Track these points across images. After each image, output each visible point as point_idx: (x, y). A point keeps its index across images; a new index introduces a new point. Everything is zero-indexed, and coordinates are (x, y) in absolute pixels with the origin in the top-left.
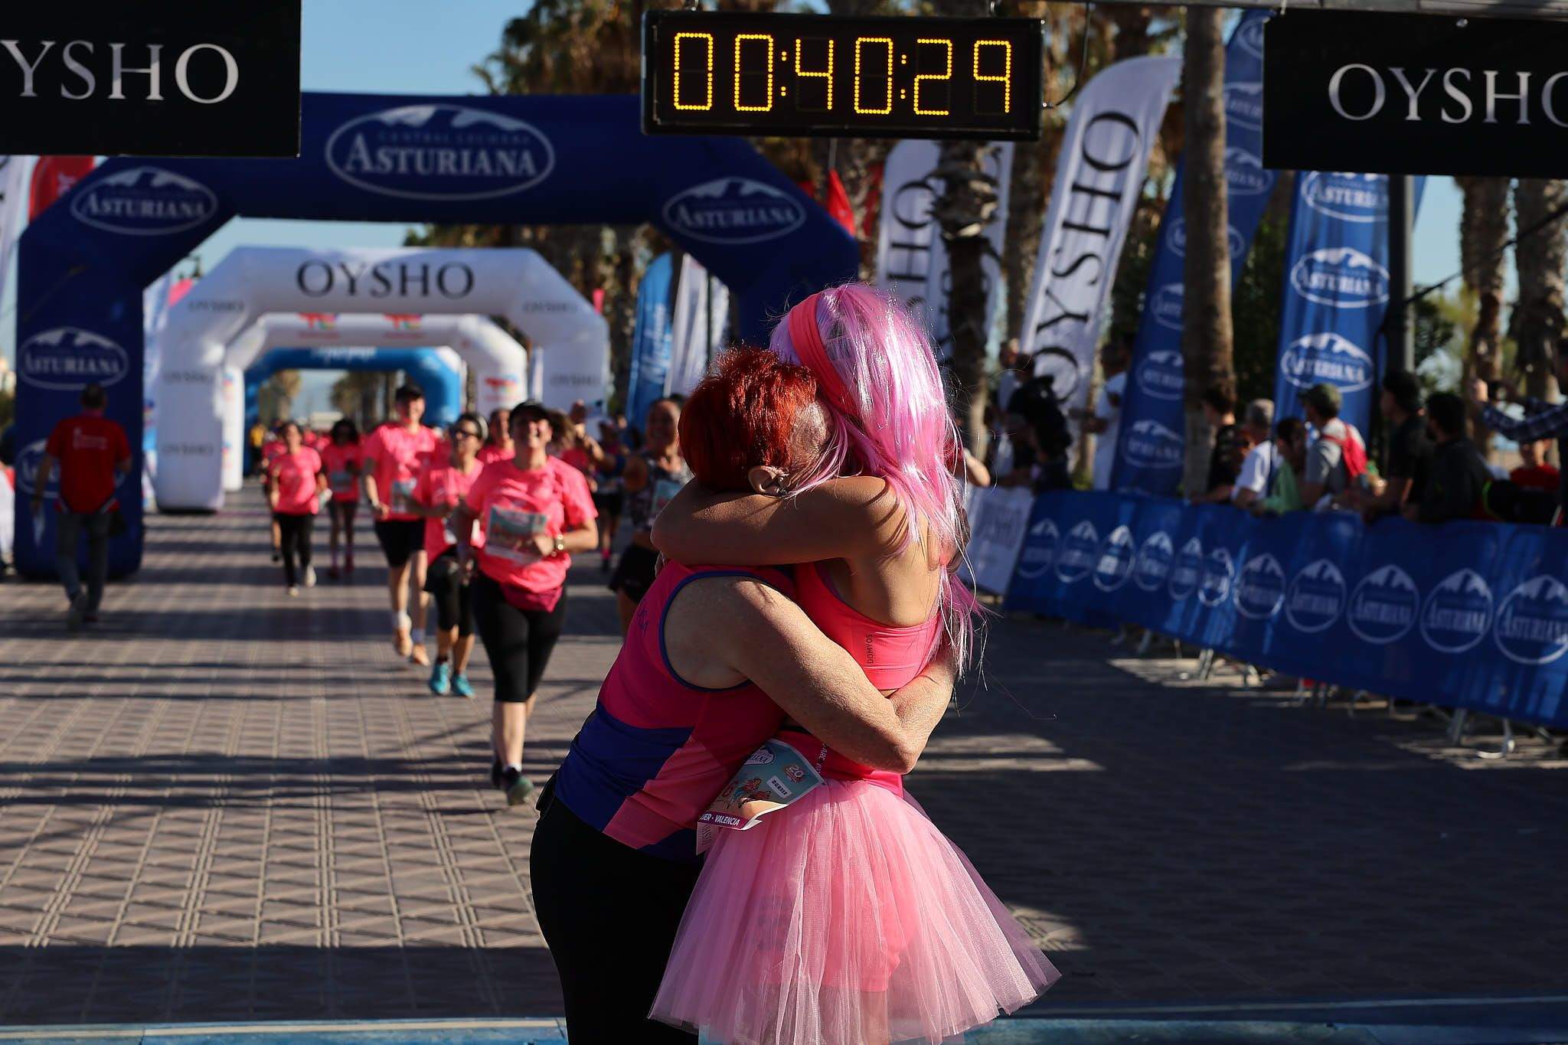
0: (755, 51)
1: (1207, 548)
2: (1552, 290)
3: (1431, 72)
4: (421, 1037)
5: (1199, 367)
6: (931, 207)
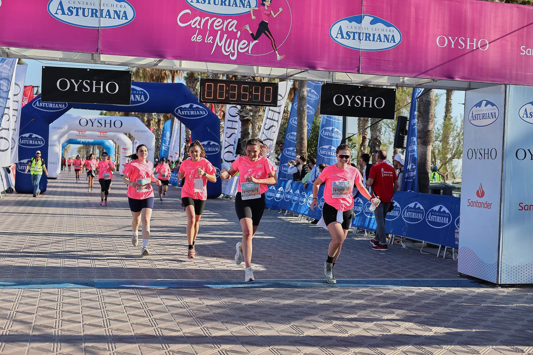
0: (221, 87)
1: (301, 192)
2: (378, 136)
3: (353, 96)
5: (300, 152)
6: (238, 112)
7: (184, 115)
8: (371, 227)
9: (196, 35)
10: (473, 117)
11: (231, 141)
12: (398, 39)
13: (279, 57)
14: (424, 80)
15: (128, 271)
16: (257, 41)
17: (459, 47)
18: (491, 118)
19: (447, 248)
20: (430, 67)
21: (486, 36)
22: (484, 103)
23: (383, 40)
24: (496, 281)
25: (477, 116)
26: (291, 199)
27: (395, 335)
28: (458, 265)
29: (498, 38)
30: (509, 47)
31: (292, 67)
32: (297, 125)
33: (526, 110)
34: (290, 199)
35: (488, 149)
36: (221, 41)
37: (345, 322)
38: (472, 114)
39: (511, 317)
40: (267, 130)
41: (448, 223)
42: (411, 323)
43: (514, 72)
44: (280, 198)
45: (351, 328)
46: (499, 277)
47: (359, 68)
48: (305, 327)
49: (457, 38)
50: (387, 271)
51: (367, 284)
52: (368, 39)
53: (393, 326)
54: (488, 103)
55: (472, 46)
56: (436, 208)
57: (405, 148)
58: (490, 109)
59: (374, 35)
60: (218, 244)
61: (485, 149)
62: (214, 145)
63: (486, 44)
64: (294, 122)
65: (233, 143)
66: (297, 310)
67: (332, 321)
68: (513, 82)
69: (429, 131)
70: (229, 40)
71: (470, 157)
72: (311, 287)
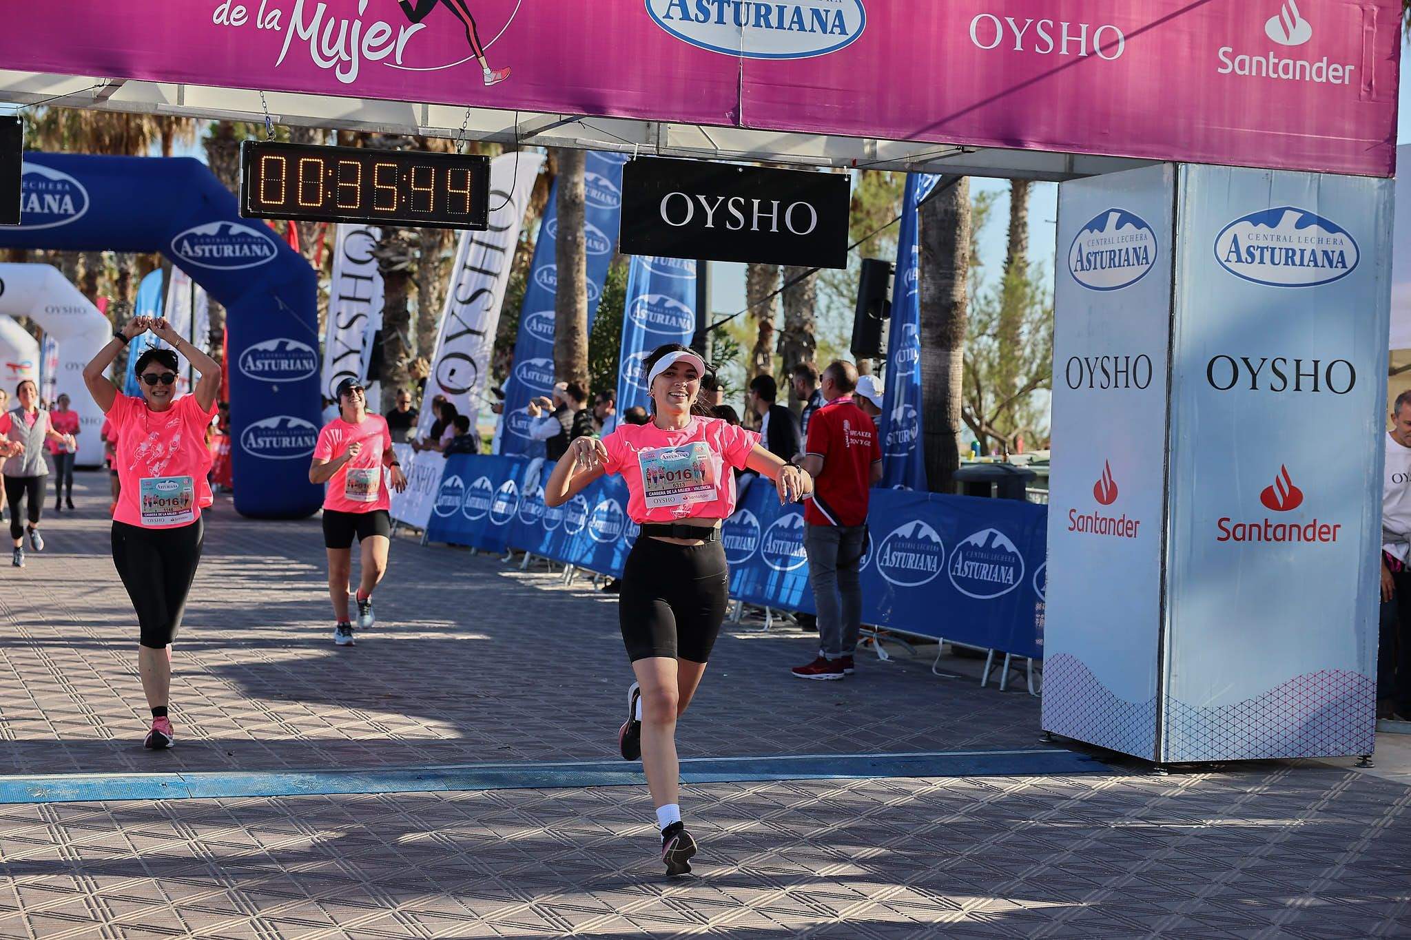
0: (311, 170)
2: (805, 322)
3: (721, 198)
4: (92, 782)
5: (565, 370)
6: (371, 249)
7: (202, 259)
8: (783, 599)
9: (226, 6)
10: (1081, 261)
11: (353, 338)
12: (853, 22)
13: (489, 77)
14: (935, 148)
15: (21, 751)
16: (420, 26)
17: (1038, 50)
18: (1135, 262)
19: (1012, 659)
20: (951, 110)
21: (1116, 15)
22: (1114, 218)
23: (808, 26)
24: (1152, 754)
25: (1092, 259)
26: (541, 519)
27: (849, 925)
28: (1044, 708)
29: (1150, 22)
30: (1184, 51)
31: (531, 107)
32: (557, 288)
33: (1235, 240)
34: (536, 516)
35: (1127, 358)
36: (306, 26)
37: (701, 889)
38: (1080, 250)
39: (1196, 861)
40: (463, 303)
41: (1014, 583)
42: (898, 887)
43: (1200, 125)
44: (505, 516)
45: (716, 908)
46: (1163, 741)
47: (736, 110)
48: (577, 908)
49: (1029, 21)
50: (830, 732)
51: (768, 772)
52: (762, 23)
53: (845, 897)
54: (1125, 218)
55: (1073, 46)
56: (979, 539)
57: (884, 357)
58: (1132, 238)
59: (781, 9)
60: (309, 660)
61: (1116, 358)
62: (298, 350)
63: (1117, 42)
64: (547, 278)
65: (357, 346)
66: (553, 856)
67: (660, 887)
68: (1199, 154)
69: (955, 305)
70: (332, 22)
71: (1074, 383)
72: (599, 785)
